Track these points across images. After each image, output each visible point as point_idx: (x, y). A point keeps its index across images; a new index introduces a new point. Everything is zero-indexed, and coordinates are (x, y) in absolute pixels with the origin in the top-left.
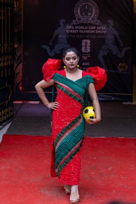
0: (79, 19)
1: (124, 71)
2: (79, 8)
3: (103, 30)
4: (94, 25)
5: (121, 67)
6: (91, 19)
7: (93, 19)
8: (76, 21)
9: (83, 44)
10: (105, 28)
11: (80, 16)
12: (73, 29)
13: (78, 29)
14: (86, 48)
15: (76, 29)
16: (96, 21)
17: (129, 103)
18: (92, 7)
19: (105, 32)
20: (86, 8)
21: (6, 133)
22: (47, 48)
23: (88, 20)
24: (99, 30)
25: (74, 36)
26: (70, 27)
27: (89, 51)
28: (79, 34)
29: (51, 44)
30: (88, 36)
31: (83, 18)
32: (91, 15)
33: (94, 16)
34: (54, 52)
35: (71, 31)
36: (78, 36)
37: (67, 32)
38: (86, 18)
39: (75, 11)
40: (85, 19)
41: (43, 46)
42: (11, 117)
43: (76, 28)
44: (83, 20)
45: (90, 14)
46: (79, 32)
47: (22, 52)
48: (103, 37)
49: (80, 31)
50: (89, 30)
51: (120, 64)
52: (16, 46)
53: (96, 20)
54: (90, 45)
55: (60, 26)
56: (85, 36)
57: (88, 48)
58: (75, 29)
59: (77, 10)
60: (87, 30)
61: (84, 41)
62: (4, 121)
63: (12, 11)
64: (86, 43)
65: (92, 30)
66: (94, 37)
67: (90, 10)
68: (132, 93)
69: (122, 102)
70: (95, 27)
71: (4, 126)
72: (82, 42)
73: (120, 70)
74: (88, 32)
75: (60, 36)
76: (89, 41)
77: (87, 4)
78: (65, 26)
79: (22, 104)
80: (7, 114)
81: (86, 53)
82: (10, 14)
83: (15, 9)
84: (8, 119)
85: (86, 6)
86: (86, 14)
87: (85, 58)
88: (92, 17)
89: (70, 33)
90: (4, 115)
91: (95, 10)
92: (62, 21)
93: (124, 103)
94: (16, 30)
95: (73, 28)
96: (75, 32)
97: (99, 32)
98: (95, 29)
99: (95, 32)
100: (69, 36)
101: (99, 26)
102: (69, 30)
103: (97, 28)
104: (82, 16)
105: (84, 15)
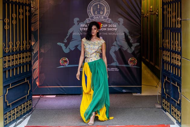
0: (92, 18)
1: (134, 65)
2: (92, 8)
3: (114, 28)
4: (106, 23)
5: (131, 61)
6: (103, 17)
7: (105, 18)
10: (115, 26)
11: (93, 15)
12: (86, 27)
16: (108, 20)
17: (139, 94)
19: (116, 29)
20: (99, 7)
21: (27, 125)
22: (62, 45)
23: (100, 18)
26: (84, 25)
29: (66, 41)
30: (100, 34)
31: (96, 17)
32: (103, 14)
34: (69, 48)
35: (85, 29)
37: (81, 30)
39: (88, 11)
40: (97, 17)
41: (58, 44)
42: (30, 110)
47: (38, 49)
48: (114, 34)
51: (130, 59)
52: (33, 43)
53: (107, 18)
55: (74, 24)
59: (90, 9)
62: (24, 114)
63: (30, 11)
65: (104, 27)
66: (106, 34)
67: (102, 9)
68: (141, 85)
69: (132, 93)
70: (106, 25)
71: (25, 118)
73: (130, 65)
75: (74, 34)
76: (101, 38)
77: (99, 4)
78: (78, 24)
79: (39, 98)
80: (27, 107)
82: (28, 14)
83: (32, 9)
84: (28, 112)
85: (99, 5)
86: (99, 13)
88: (104, 15)
89: (84, 31)
90: (24, 109)
91: (107, 9)
92: (76, 20)
93: (134, 94)
94: (32, 29)
97: (111, 29)
98: (107, 27)
99: (107, 29)
100: (83, 34)
101: (110, 24)
102: (83, 28)
103: (108, 26)
104: (94, 14)
105: (96, 13)
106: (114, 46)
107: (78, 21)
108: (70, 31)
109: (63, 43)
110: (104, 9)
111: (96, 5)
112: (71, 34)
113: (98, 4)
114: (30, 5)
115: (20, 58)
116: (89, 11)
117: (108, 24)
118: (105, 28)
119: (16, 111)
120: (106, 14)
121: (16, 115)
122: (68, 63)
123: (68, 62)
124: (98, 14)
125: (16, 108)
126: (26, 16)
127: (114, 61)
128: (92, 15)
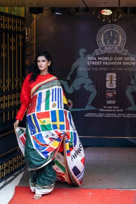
0: (103, 48)
2: (103, 35)
3: (131, 61)
4: (121, 56)
6: (117, 48)
7: (120, 48)
8: (99, 51)
9: (108, 78)
10: (133, 59)
11: (104, 45)
12: (95, 61)
13: (101, 61)
14: (111, 83)
15: (100, 61)
16: (124, 51)
18: (118, 34)
19: (134, 63)
20: (111, 35)
22: (64, 83)
23: (113, 49)
24: (127, 61)
25: (97, 69)
26: (92, 58)
27: (115, 86)
28: (102, 66)
29: (69, 78)
30: (114, 69)
31: (108, 47)
33: (120, 45)
34: (73, 88)
35: (93, 63)
36: (102, 69)
37: (88, 64)
38: (111, 47)
40: (109, 48)
42: (24, 165)
43: (99, 59)
44: (108, 49)
45: (115, 43)
46: (102, 63)
48: (131, 69)
49: (104, 62)
50: (115, 61)
53: (123, 49)
54: (115, 79)
55: (80, 57)
56: (110, 68)
57: (114, 83)
58: (97, 60)
60: (112, 61)
61: (108, 75)
62: (16, 170)
63: (23, 40)
64: (111, 77)
65: (118, 61)
66: (121, 69)
67: (116, 37)
70: (121, 58)
71: (16, 176)
72: (106, 76)
74: (113, 63)
75: (80, 69)
76: (114, 75)
77: (112, 31)
78: (85, 56)
80: (19, 162)
81: (112, 89)
82: (21, 44)
83: (26, 37)
84: (20, 168)
85: (111, 33)
86: (112, 42)
87: (110, 95)
88: (118, 45)
89: (92, 66)
90: (16, 163)
92: (82, 51)
94: (27, 63)
95: (95, 59)
96: (98, 64)
97: (127, 63)
98: (122, 61)
99: (122, 63)
100: (91, 69)
101: (127, 56)
102: (91, 62)
103: (124, 59)
104: (106, 44)
105: (108, 43)
106: (132, 85)
107: (84, 53)
108: (75, 65)
109: (66, 80)
110: (118, 38)
111: (109, 33)
112: (76, 69)
113: (110, 31)
114: (23, 33)
115: (11, 100)
116: (99, 39)
117: (124, 56)
118: (120, 61)
119: (5, 166)
120: (121, 43)
121: (6, 172)
122: (72, 106)
123: (72, 104)
124: (110, 43)
125: (6, 162)
126: (19, 46)
127: (131, 105)
128: (102, 45)
